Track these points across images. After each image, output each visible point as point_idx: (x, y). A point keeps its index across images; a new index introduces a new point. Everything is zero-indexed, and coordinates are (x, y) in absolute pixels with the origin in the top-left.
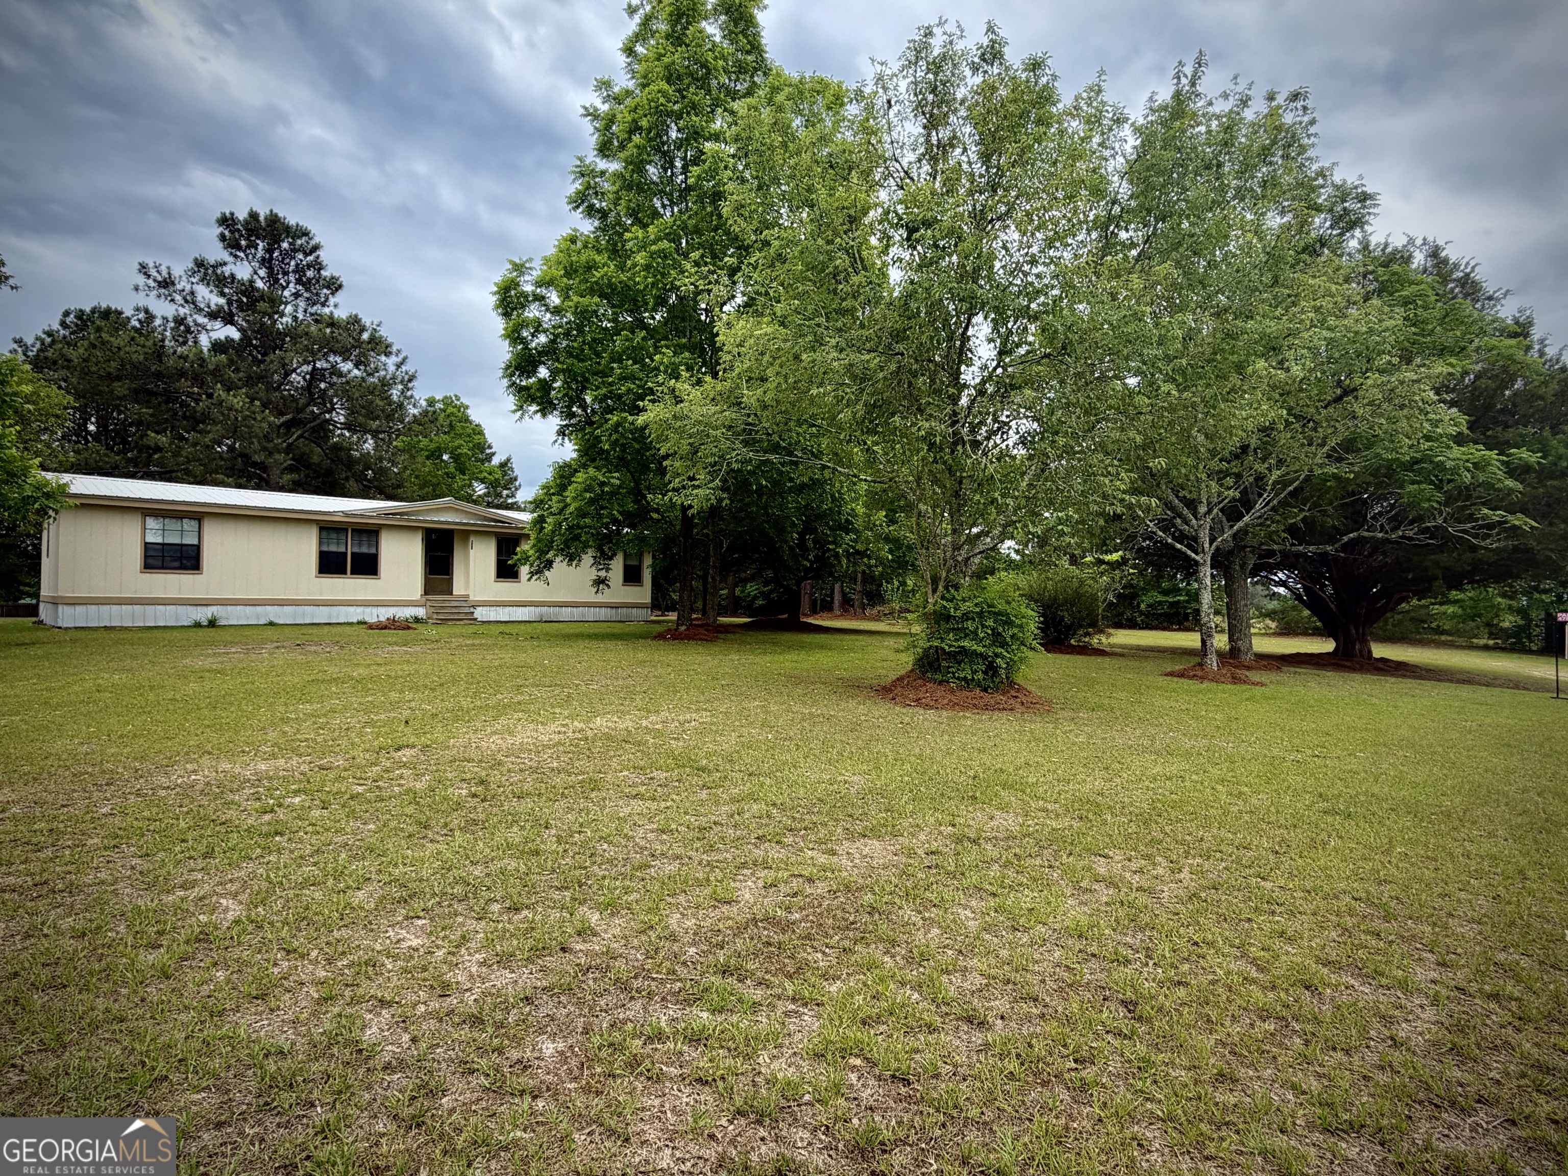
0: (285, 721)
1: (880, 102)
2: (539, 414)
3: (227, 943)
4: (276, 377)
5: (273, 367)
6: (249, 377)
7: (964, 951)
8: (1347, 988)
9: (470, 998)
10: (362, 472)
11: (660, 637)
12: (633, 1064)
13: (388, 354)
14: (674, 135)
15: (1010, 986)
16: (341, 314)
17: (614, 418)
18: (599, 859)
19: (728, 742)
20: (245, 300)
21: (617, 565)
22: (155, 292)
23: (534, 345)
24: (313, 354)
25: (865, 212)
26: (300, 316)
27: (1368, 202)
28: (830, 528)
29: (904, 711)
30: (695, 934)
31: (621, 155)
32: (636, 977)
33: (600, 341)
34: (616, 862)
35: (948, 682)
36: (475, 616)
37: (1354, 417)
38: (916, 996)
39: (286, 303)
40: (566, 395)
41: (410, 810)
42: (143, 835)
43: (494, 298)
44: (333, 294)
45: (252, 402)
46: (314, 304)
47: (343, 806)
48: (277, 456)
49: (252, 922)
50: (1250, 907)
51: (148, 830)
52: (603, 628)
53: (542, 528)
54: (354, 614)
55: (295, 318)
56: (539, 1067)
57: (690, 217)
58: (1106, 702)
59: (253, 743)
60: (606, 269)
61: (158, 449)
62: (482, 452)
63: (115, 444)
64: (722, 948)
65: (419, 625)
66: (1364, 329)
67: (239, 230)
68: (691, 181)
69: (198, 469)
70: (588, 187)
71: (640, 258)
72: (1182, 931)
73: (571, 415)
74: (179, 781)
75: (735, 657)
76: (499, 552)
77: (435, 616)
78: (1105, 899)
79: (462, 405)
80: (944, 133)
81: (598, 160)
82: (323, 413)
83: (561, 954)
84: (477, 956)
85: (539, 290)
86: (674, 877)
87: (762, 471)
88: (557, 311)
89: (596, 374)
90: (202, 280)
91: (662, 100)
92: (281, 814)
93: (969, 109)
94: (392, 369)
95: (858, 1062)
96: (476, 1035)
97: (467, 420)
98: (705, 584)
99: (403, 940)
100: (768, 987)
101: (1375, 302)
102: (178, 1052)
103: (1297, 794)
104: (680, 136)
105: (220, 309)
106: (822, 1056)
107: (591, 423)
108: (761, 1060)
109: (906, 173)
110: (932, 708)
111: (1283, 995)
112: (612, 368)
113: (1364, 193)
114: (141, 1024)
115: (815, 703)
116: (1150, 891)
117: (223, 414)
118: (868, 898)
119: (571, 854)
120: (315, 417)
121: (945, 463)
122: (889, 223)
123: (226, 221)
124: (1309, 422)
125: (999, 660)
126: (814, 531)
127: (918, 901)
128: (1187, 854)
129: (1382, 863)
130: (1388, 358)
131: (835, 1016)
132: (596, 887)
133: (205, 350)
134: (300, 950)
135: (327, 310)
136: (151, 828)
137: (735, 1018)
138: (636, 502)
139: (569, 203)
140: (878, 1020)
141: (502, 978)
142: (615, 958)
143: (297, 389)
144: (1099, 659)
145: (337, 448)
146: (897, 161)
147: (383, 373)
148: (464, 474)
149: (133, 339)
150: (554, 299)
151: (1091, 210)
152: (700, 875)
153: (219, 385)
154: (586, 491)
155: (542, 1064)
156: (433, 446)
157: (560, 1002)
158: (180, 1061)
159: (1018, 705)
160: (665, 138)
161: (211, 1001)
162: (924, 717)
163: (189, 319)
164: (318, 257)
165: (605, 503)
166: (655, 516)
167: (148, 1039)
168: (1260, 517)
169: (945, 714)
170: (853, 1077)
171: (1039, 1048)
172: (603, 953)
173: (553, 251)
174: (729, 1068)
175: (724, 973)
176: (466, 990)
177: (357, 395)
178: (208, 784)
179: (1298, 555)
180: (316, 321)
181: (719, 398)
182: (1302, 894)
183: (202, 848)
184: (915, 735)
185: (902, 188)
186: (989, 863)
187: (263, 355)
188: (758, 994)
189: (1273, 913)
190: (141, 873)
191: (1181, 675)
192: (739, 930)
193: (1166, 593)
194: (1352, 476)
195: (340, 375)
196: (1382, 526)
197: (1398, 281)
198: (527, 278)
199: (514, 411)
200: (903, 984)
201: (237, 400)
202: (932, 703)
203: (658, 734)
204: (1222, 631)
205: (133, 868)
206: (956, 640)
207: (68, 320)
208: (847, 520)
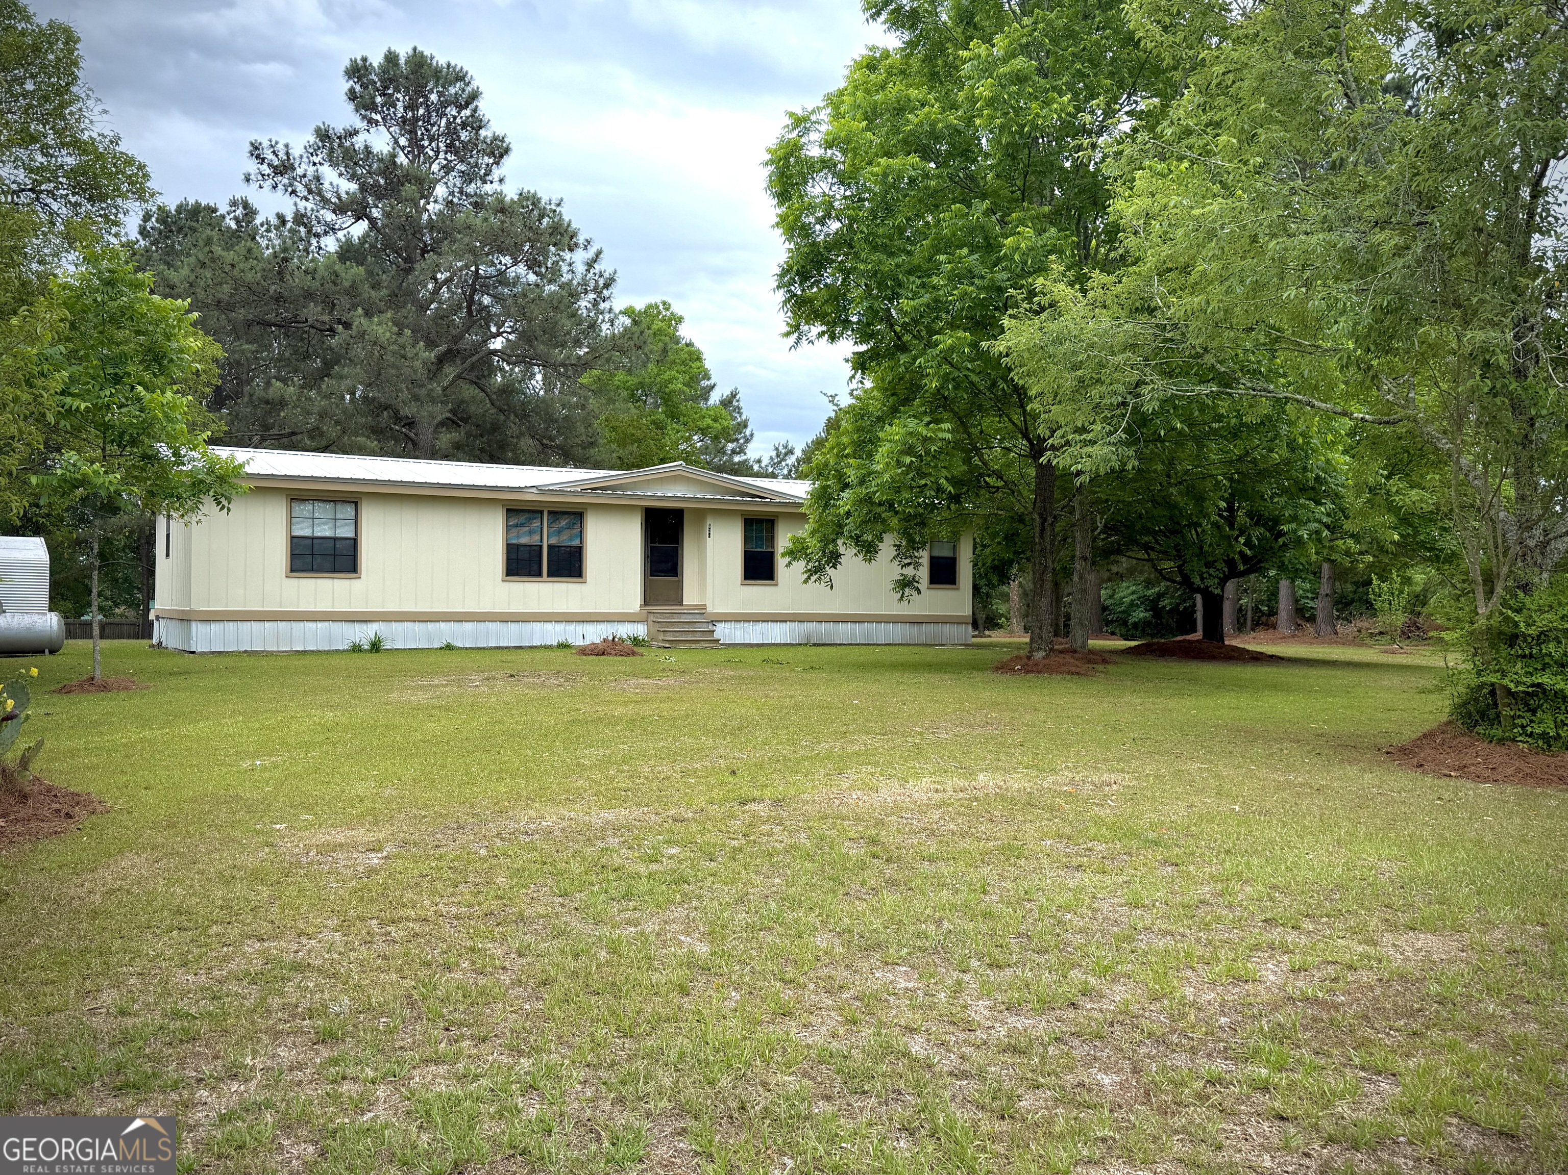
2: (824, 338)
4: (424, 293)
5: (423, 277)
6: (394, 295)
9: (998, 1034)
11: (1003, 667)
13: (573, 247)
16: (510, 193)
20: (383, 182)
21: (923, 559)
22: (270, 182)
23: (822, 236)
24: (473, 254)
26: (455, 199)
29: (1441, 783)
32: (1171, 1032)
34: (1091, 932)
35: (1514, 740)
36: (716, 636)
39: (436, 182)
43: (767, 171)
44: (496, 162)
45: (400, 330)
46: (472, 180)
48: (429, 407)
52: (904, 654)
54: (552, 634)
55: (447, 204)
60: (926, 109)
62: (696, 385)
64: (1261, 1020)
65: (640, 649)
67: (373, 82)
69: (331, 431)
71: (983, 87)
73: (871, 337)
76: (747, 540)
77: (661, 637)
79: (674, 317)
82: (488, 340)
83: (1072, 1010)
85: (827, 153)
89: (910, 272)
90: (328, 159)
94: (580, 268)
95: (1454, 1120)
97: (679, 339)
99: (894, 982)
100: (1328, 1056)
105: (351, 197)
106: (1410, 1112)
108: (1340, 1110)
110: (1487, 780)
118: (1435, 988)
120: (478, 348)
123: (357, 71)
131: (1419, 1085)
133: (333, 258)
135: (490, 189)
137: (1298, 1076)
138: (967, 461)
139: (863, 10)
145: (508, 391)
147: (567, 277)
148: (678, 422)
152: (1203, 953)
153: (357, 310)
162: (1472, 792)
163: (313, 217)
164: (475, 110)
169: (1512, 789)
176: (989, 1028)
180: (478, 206)
184: (1466, 815)
187: (412, 262)
188: (1321, 1060)
192: (1275, 1006)
195: (510, 283)
198: (812, 136)
199: (788, 334)
201: (382, 329)
202: (1488, 773)
206: (1529, 674)
207: (149, 225)
208: (1317, 478)
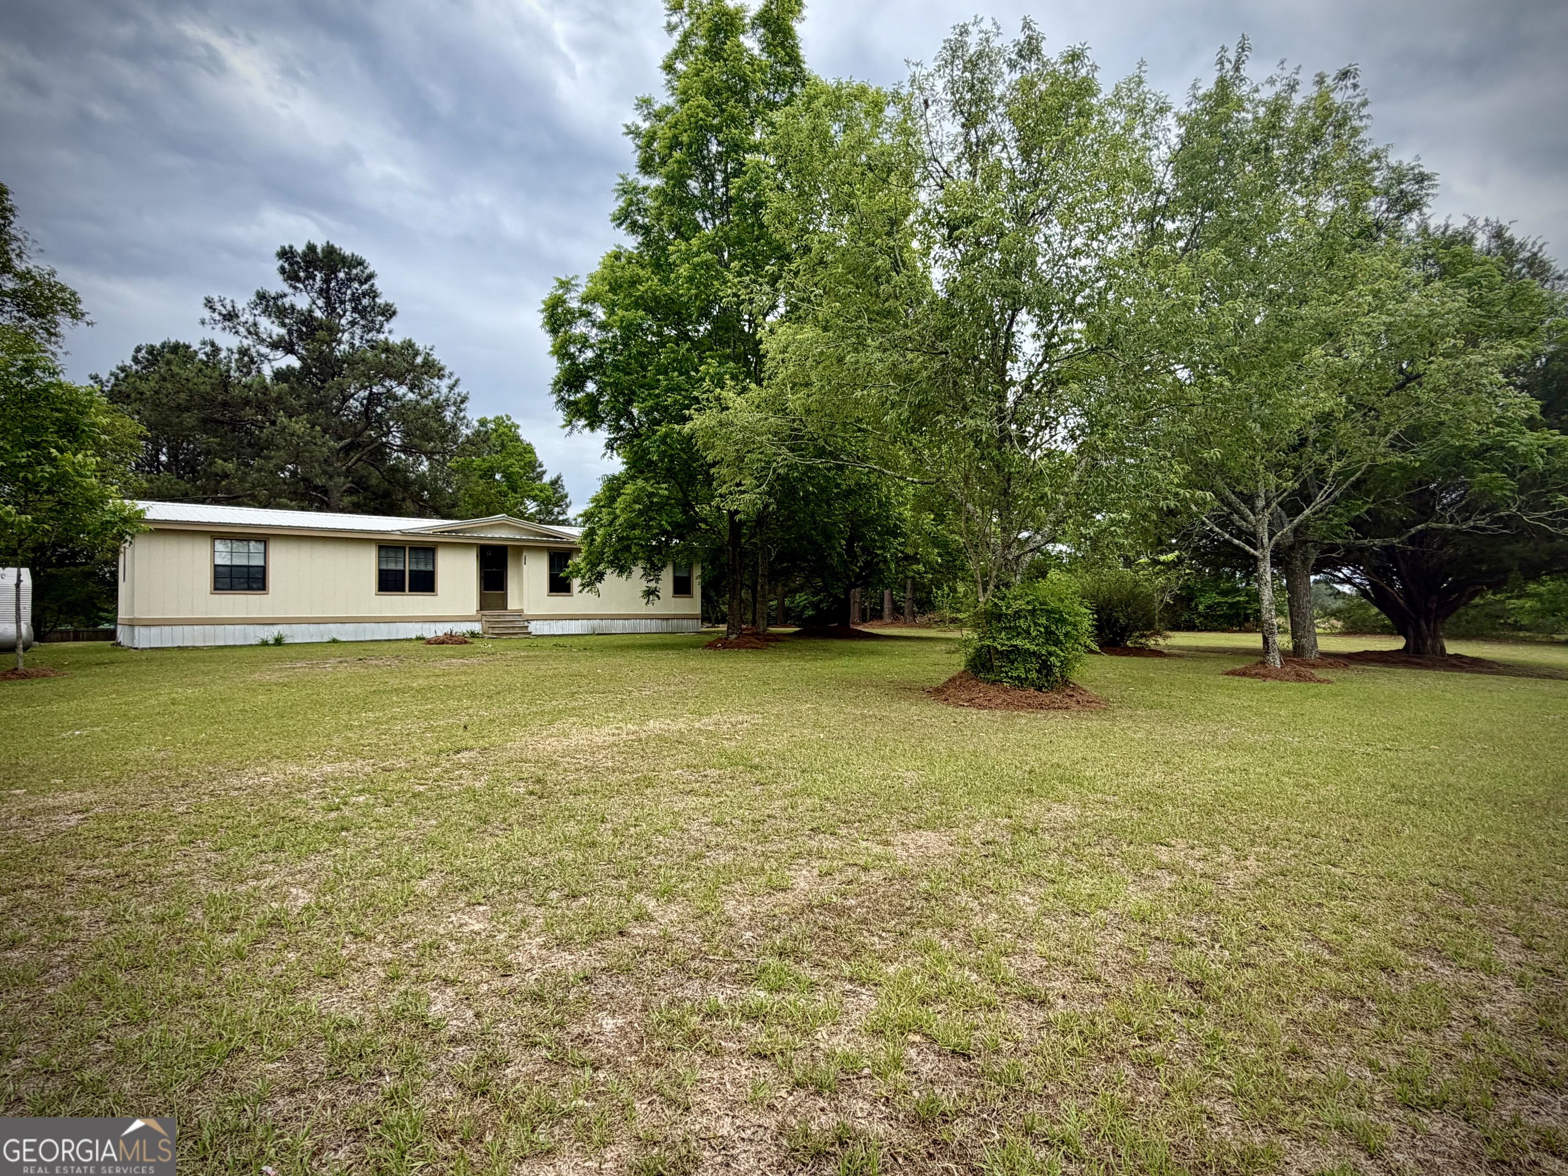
0: (350, 728)
1: (918, 102)
2: (588, 429)
3: (298, 928)
4: (335, 403)
5: (332, 393)
6: (310, 404)
7: (1023, 935)
8: (1425, 970)
9: (531, 978)
10: (418, 493)
11: (711, 646)
12: (693, 1038)
13: (440, 377)
14: (714, 148)
15: (1071, 968)
16: (396, 339)
17: (662, 430)
18: (654, 850)
19: (781, 742)
20: (304, 329)
21: (667, 577)
22: (220, 325)
23: (581, 360)
24: (369, 379)
25: (906, 215)
26: (357, 343)
27: (1426, 183)
28: (879, 534)
29: (958, 710)
30: (751, 919)
31: (662, 171)
32: (693, 958)
33: (644, 355)
34: (670, 853)
35: (1001, 682)
36: (530, 630)
37: (1418, 404)
38: (974, 977)
39: (343, 332)
40: (613, 408)
41: (469, 807)
42: (217, 831)
43: (542, 316)
44: (387, 320)
45: (313, 427)
46: (370, 331)
47: (406, 804)
48: (336, 479)
49: (321, 908)
50: (1321, 893)
51: (222, 827)
52: (656, 639)
53: (593, 540)
54: (413, 631)
55: (352, 345)
56: (600, 1041)
57: (731, 229)
58: (1165, 699)
59: (319, 748)
60: (650, 283)
61: (226, 476)
62: (533, 471)
63: (185, 473)
64: (779, 932)
65: (476, 640)
66: (1426, 312)
67: (298, 263)
68: (732, 192)
69: (263, 494)
70: (631, 204)
71: (684, 270)
72: (1249, 914)
73: (620, 428)
74: (250, 783)
75: (786, 663)
76: (552, 567)
77: (491, 631)
78: (1167, 885)
79: (513, 425)
80: (983, 131)
81: (640, 177)
82: (380, 436)
83: (619, 938)
84: (537, 939)
85: (584, 306)
86: (730, 866)
87: (809, 477)
88: (603, 327)
89: (642, 386)
90: (264, 312)
91: (701, 115)
92: (346, 811)
93: (1007, 105)
94: (445, 390)
95: (917, 1038)
96: (538, 1011)
97: (518, 439)
98: (754, 593)
99: (466, 925)
100: (824, 968)
101: (1438, 284)
102: (253, 1025)
103: (1367, 785)
104: (720, 149)
105: (281, 338)
106: (882, 1032)
107: (638, 436)
108: (819, 1036)
109: (945, 172)
110: (985, 707)
111: (1357, 976)
112: (659, 380)
113: (1421, 174)
114: (218, 1000)
115: (867, 705)
116: (1214, 878)
117: (286, 440)
118: (924, 885)
119: (627, 846)
120: (373, 441)
121: (992, 459)
122: (930, 223)
123: (286, 254)
124: (1370, 410)
125: (1052, 659)
126: (862, 537)
127: (975, 888)
128: (1253, 843)
129: (1461, 850)
130: (1453, 341)
131: (893, 995)
132: (652, 876)
133: (268, 381)
134: (367, 934)
135: (382, 337)
136: (225, 825)
137: (791, 997)
138: (685, 512)
139: (613, 220)
140: (937, 999)
141: (562, 960)
142: (672, 941)
143: (355, 414)
144: (1157, 660)
145: (394, 469)
146: (936, 160)
147: (436, 395)
148: (516, 492)
149: (200, 370)
150: (600, 314)
151: (1135, 201)
152: (756, 865)
153: (282, 412)
154: (635, 502)
155: (603, 1038)
156: (486, 465)
157: (618, 982)
158: (255, 1033)
159: (1073, 704)
160: (705, 152)
161: (283, 980)
162: (975, 716)
163: (253, 350)
164: (372, 285)
165: (653, 514)
166: (703, 526)
167: (225, 1014)
168: (1321, 510)
169: (998, 713)
170: (913, 1053)
171: (1102, 1026)
172: (660, 937)
173: (598, 268)
174: (788, 1043)
175: (781, 954)
176: (527, 971)
177: (412, 417)
178: (277, 785)
179: (1362, 550)
180: (372, 347)
181: (763, 405)
182: (1374, 880)
183: (272, 842)
184: (969, 733)
185: (942, 187)
186: (1047, 852)
187: (323, 382)
188: (816, 975)
189: (1345, 898)
190: (216, 865)
191: (1243, 674)
192: (794, 917)
193: (1224, 593)
194: (1418, 464)
195: (396, 398)
196: (1452, 516)
197: (1460, 263)
198: (573, 294)
199: (564, 426)
200: (961, 965)
201: (299, 426)
202: (986, 703)
203: (710, 735)
204: (1285, 632)
205: (208, 861)
206: (1009, 639)
207: (140, 356)
208: (895, 525)
